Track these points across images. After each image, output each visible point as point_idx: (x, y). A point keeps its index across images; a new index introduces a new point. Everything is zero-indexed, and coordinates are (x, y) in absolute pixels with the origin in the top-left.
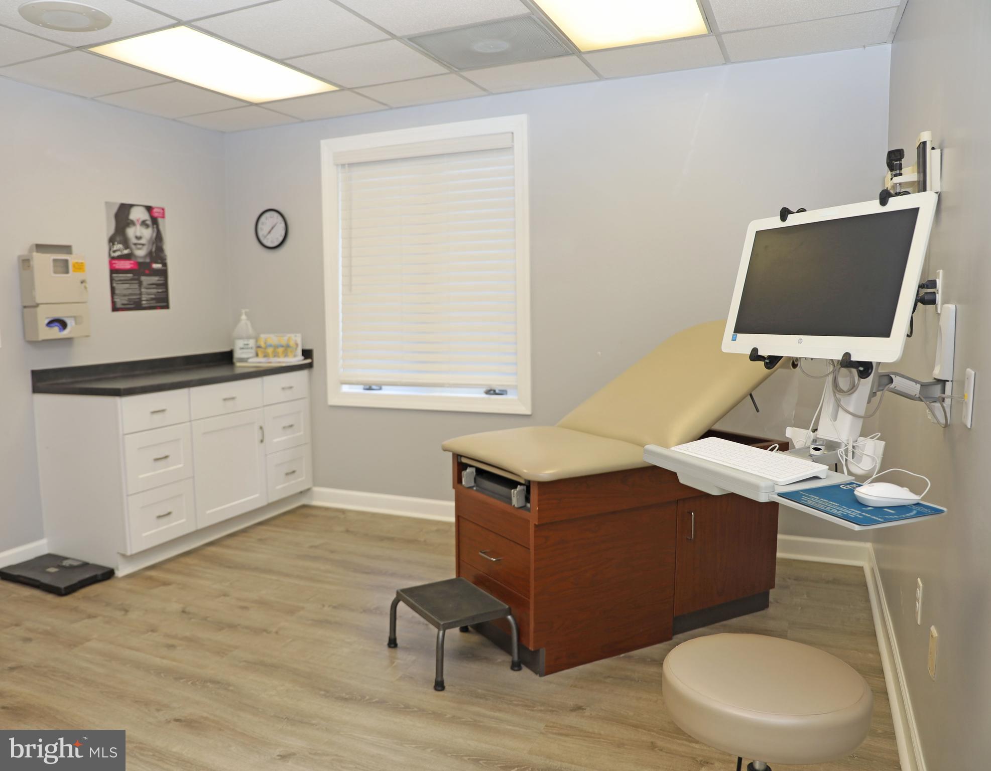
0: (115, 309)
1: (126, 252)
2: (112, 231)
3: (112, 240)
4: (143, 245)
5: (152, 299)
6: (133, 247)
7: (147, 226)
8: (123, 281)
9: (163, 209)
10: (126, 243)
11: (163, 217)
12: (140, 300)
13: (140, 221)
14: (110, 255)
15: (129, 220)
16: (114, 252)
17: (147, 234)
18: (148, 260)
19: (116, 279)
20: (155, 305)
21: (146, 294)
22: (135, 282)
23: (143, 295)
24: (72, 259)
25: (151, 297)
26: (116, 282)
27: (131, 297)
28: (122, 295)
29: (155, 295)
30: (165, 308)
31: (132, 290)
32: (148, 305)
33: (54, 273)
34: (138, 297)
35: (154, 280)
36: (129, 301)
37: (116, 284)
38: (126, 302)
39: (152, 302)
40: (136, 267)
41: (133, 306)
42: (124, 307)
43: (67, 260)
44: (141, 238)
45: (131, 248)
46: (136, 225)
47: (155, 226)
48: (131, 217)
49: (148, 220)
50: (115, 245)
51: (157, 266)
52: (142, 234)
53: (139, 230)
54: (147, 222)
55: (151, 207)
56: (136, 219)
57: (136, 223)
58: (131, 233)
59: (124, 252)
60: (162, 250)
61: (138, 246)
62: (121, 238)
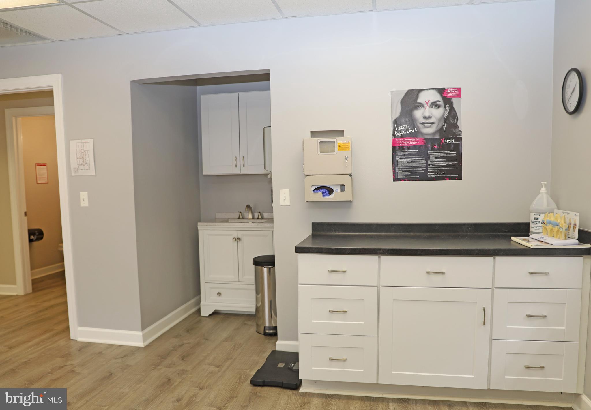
0: (396, 179)
1: (413, 131)
2: (397, 113)
3: (396, 123)
4: (433, 123)
5: (440, 171)
6: (420, 126)
7: (439, 106)
8: (407, 156)
9: (459, 90)
10: (412, 122)
11: (459, 95)
12: (427, 171)
13: (429, 104)
14: (394, 134)
15: (417, 102)
16: (399, 131)
17: (438, 113)
18: (437, 136)
19: (400, 154)
20: (443, 176)
21: (433, 166)
22: (421, 156)
23: (429, 167)
24: (338, 140)
25: (440, 168)
26: (399, 157)
27: (415, 169)
28: (405, 168)
29: (443, 167)
30: (457, 179)
31: (418, 163)
32: (435, 176)
33: (321, 152)
34: (424, 169)
35: (444, 153)
36: (413, 173)
37: (399, 158)
38: (410, 174)
39: (439, 173)
40: (423, 143)
41: (417, 177)
42: (406, 177)
43: (334, 142)
44: (430, 117)
45: (418, 127)
46: (425, 107)
47: (447, 105)
48: (419, 101)
49: (439, 101)
50: (400, 126)
51: (448, 141)
52: (431, 114)
53: (428, 111)
54: (438, 103)
55: (444, 89)
56: (426, 102)
57: (425, 104)
58: (418, 114)
59: (409, 131)
60: (456, 126)
61: (426, 125)
62: (407, 119)
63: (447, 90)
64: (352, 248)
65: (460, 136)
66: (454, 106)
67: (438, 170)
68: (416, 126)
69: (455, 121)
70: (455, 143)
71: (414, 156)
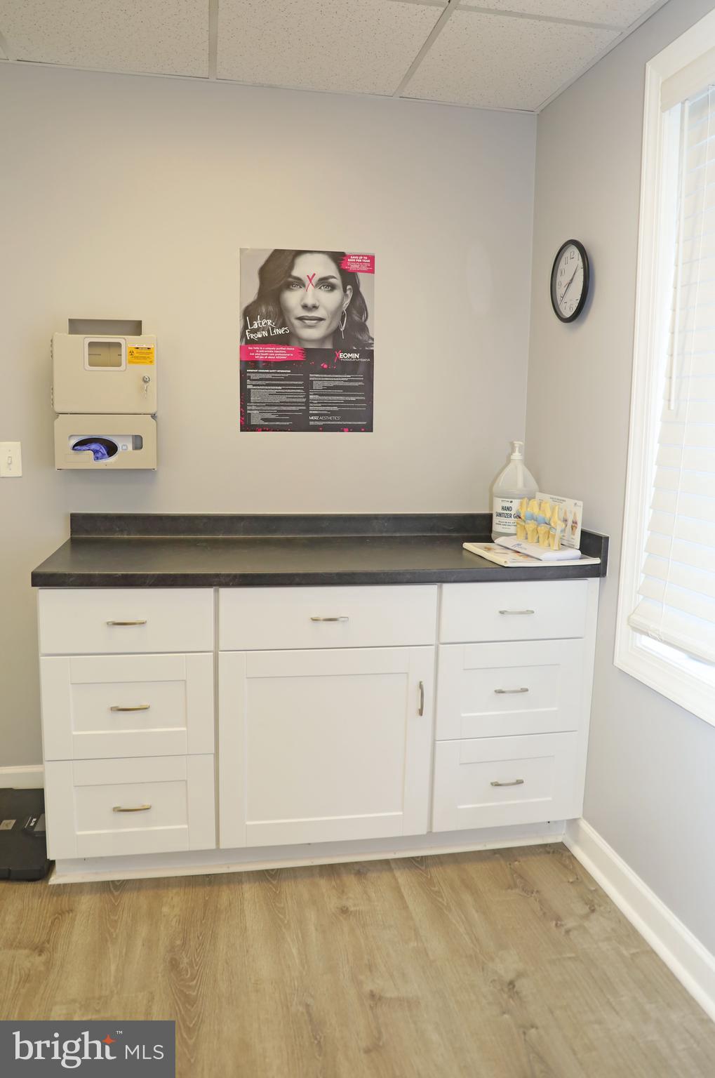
0: (246, 426)
1: (281, 331)
2: (252, 295)
3: (249, 313)
4: (321, 319)
5: (333, 413)
6: (297, 323)
7: (332, 287)
8: (269, 382)
9: (372, 258)
10: (281, 315)
11: (371, 270)
12: (306, 413)
13: (315, 280)
14: (243, 335)
15: (290, 276)
16: (254, 331)
17: (330, 301)
18: (328, 346)
19: (253, 376)
20: (338, 423)
21: (318, 403)
22: (296, 383)
23: (311, 405)
24: (128, 342)
25: (331, 408)
26: (254, 383)
27: (284, 408)
28: (264, 404)
29: (338, 407)
30: (363, 430)
31: (290, 396)
32: (322, 423)
33: (91, 364)
34: (301, 408)
35: (341, 379)
36: (280, 416)
37: (254, 385)
38: (273, 417)
39: (330, 418)
40: (299, 358)
41: (288, 423)
42: (266, 423)
43: (119, 345)
44: (315, 307)
45: (292, 325)
46: (307, 286)
47: (349, 287)
48: (296, 273)
49: (333, 277)
50: (256, 320)
51: (349, 355)
52: (318, 301)
53: (312, 295)
54: (332, 280)
55: (343, 254)
56: (308, 276)
57: (307, 282)
58: (293, 299)
59: (275, 331)
60: (363, 328)
61: (307, 321)
62: (271, 308)
63: (349, 257)
64: (158, 573)
65: (372, 349)
66: (362, 289)
67: (329, 411)
68: (288, 323)
69: (361, 319)
70: (361, 360)
71: (282, 383)
